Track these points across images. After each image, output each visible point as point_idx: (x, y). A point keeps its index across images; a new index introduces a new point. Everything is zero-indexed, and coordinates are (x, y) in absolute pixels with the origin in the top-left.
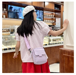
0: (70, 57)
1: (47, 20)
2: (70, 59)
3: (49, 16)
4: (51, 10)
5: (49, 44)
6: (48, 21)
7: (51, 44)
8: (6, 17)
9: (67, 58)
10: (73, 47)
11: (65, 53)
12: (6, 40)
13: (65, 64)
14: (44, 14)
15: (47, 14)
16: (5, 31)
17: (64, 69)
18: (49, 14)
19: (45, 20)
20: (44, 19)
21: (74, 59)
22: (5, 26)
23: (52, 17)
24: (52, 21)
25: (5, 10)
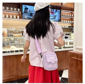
0: (79, 60)
1: (64, 21)
2: (79, 63)
3: (67, 16)
4: (70, 9)
5: (64, 47)
6: (66, 21)
7: (66, 48)
8: (20, 18)
9: (76, 61)
10: (82, 49)
11: (74, 56)
12: (19, 42)
13: (74, 67)
14: (62, 14)
15: (65, 13)
16: (17, 32)
17: (72, 73)
18: (67, 14)
19: (62, 21)
20: (61, 19)
21: (82, 62)
22: (19, 27)
23: (71, 17)
24: (71, 21)
25: (19, 11)
